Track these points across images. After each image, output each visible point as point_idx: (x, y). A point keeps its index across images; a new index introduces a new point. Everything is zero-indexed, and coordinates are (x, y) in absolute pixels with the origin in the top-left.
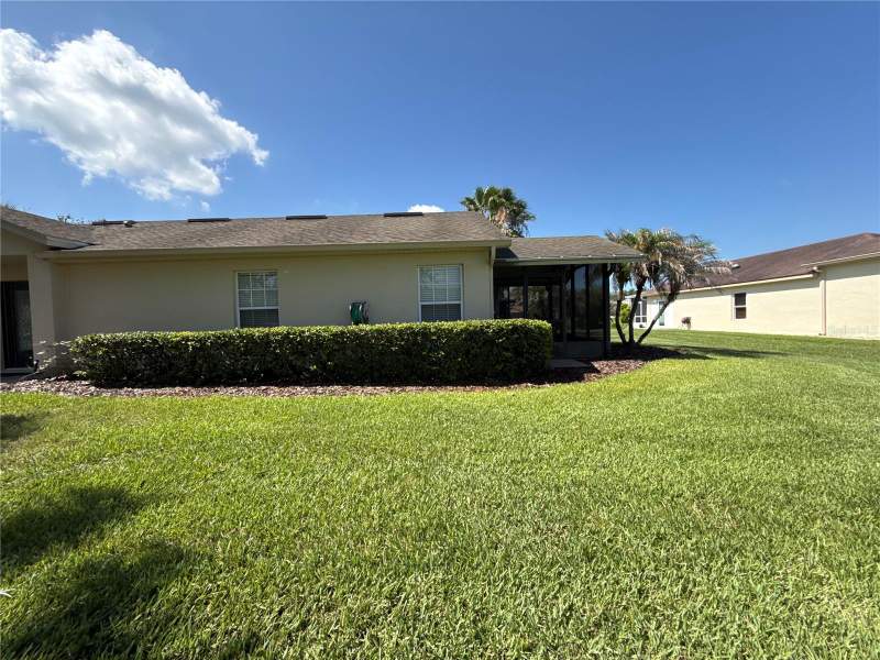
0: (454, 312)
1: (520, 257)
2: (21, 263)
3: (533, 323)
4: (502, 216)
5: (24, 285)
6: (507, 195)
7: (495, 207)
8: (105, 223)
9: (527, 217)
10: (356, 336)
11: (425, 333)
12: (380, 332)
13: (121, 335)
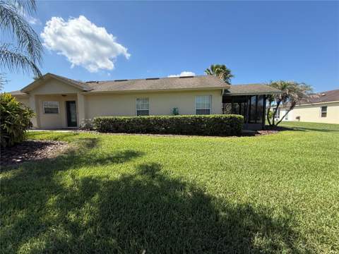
0: (208, 112)
1: (232, 92)
2: (75, 95)
3: (237, 116)
4: (221, 75)
5: (74, 102)
6: (224, 68)
7: (218, 72)
8: (90, 82)
9: (231, 76)
10: (177, 119)
11: (200, 119)
12: (185, 118)
13: (106, 117)
